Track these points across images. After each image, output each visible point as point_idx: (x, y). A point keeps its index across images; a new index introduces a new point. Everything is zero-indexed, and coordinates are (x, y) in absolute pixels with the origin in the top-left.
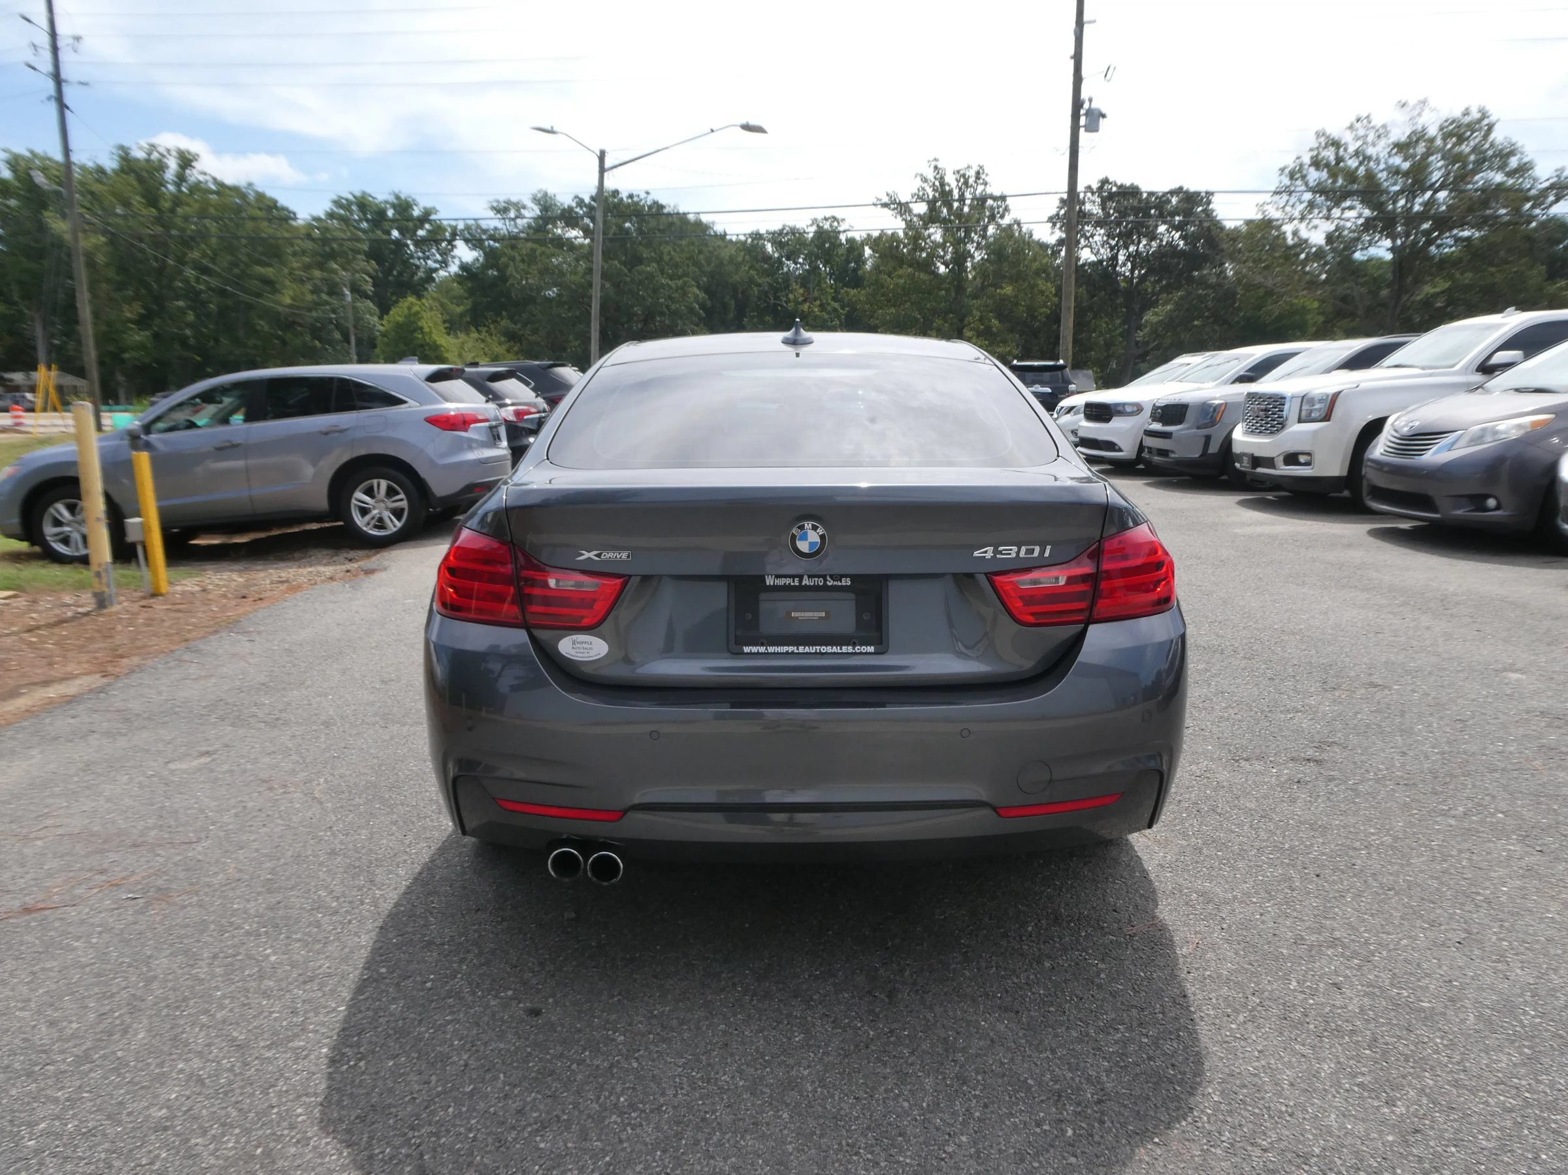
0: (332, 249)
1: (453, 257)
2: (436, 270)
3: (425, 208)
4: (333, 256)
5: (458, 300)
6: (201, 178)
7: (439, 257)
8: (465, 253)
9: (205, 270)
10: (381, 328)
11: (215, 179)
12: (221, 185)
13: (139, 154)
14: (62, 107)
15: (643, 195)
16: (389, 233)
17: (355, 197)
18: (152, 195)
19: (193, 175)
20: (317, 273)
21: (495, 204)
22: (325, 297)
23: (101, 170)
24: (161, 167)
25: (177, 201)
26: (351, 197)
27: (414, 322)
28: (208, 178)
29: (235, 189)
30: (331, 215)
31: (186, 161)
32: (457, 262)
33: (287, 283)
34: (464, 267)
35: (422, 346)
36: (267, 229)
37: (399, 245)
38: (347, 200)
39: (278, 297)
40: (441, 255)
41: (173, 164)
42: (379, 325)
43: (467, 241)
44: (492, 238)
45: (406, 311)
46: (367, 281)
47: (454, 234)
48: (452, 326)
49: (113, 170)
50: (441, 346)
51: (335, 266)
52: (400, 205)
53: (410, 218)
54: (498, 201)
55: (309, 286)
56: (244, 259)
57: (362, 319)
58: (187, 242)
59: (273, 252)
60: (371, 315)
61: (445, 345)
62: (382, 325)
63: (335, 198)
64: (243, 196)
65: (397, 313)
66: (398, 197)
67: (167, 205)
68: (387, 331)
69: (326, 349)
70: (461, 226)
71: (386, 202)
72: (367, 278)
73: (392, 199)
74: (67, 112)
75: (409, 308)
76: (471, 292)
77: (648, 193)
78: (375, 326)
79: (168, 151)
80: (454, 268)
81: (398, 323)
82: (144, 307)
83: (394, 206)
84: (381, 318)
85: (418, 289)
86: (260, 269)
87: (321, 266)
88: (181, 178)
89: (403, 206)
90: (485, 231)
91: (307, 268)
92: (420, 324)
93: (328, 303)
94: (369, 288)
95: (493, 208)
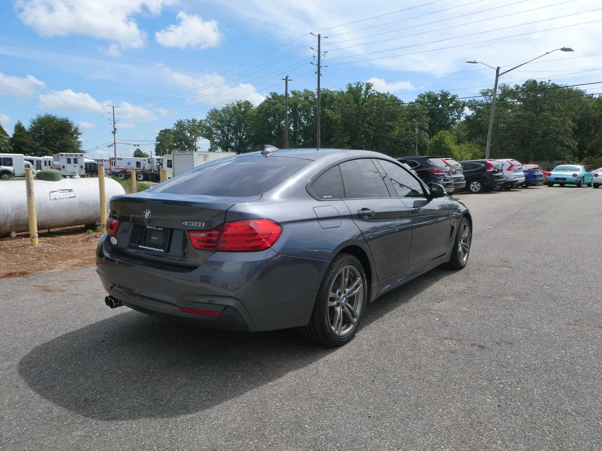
0: (415, 114)
1: (463, 114)
2: (455, 119)
3: (453, 95)
4: (415, 116)
5: (464, 131)
6: (373, 92)
7: (457, 114)
8: (468, 112)
9: (370, 124)
10: (429, 143)
11: (377, 92)
12: (379, 94)
13: (354, 86)
14: (319, 75)
15: (547, 82)
16: (438, 106)
17: (427, 94)
18: (356, 100)
19: (371, 91)
20: (409, 123)
21: (482, 91)
22: (410, 131)
23: (343, 92)
24: (361, 89)
25: (364, 101)
26: (425, 94)
27: (442, 140)
28: (375, 92)
29: (383, 95)
30: (417, 101)
31: (369, 86)
32: (464, 115)
33: (397, 127)
34: (467, 118)
35: (444, 149)
36: (392, 108)
37: (441, 110)
38: (424, 95)
39: (393, 132)
40: (458, 113)
41: (364, 88)
42: (429, 142)
43: (469, 107)
44: (480, 105)
45: (439, 136)
46: (426, 125)
47: (464, 105)
48: (459, 142)
49: (346, 92)
50: (452, 149)
51: (415, 120)
52: (443, 95)
53: (447, 100)
54: (484, 90)
55: (405, 128)
56: (384, 119)
57: (423, 140)
58: (366, 115)
59: (393, 116)
60: (427, 138)
61: (453, 148)
62: (430, 141)
63: (420, 94)
64: (386, 97)
65: (436, 138)
66: (443, 92)
67: (361, 102)
68: (431, 144)
69: (409, 151)
70: (467, 101)
71: (438, 94)
72: (426, 124)
73: (440, 93)
74: (321, 76)
75: (441, 135)
76: (469, 127)
77: (550, 81)
78: (427, 142)
79: (363, 84)
80: (463, 119)
81: (436, 141)
82: (350, 138)
83: (441, 96)
84: (430, 139)
85: (447, 127)
86: (387, 123)
87: (410, 120)
88: (366, 93)
89: (444, 95)
90: (477, 102)
91: (405, 121)
92: (444, 141)
93: (411, 134)
94: (427, 128)
95: (481, 93)
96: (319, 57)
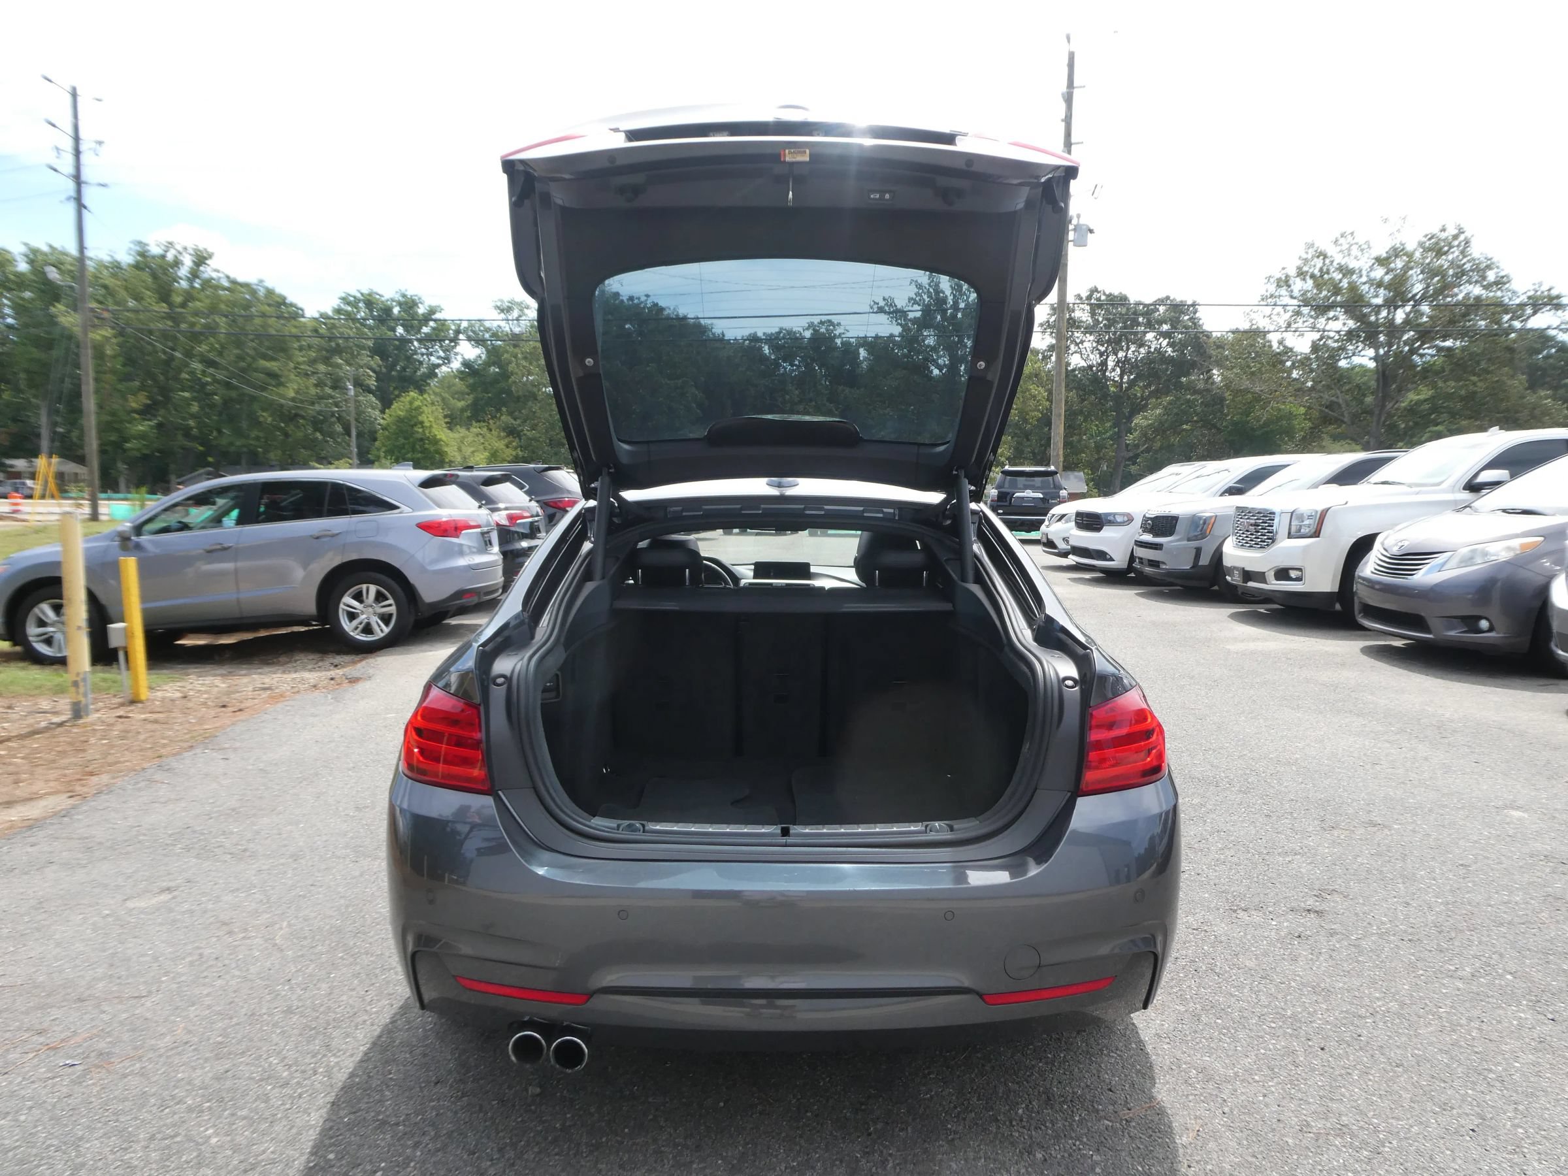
0: (338, 345)
1: (456, 354)
2: (438, 366)
3: (430, 306)
4: (338, 351)
5: (460, 395)
6: (214, 275)
7: (442, 354)
8: (468, 351)
9: (211, 363)
10: (382, 421)
11: (228, 277)
12: (234, 282)
13: (155, 250)
14: (80, 206)
15: (643, 299)
16: (394, 330)
17: (362, 294)
18: (164, 292)
19: (208, 272)
20: (322, 368)
21: (499, 304)
22: (328, 390)
23: (116, 266)
24: (177, 263)
25: (189, 296)
26: (359, 295)
27: (415, 417)
28: (221, 275)
29: (246, 285)
30: (338, 311)
31: (201, 259)
32: (459, 358)
33: (292, 377)
34: (466, 364)
35: (422, 440)
36: (274, 326)
37: (404, 341)
38: (355, 297)
39: (281, 390)
40: (444, 351)
41: (188, 261)
42: (381, 419)
43: (469, 339)
44: (495, 335)
45: (408, 406)
46: (370, 376)
47: (458, 332)
48: (452, 421)
49: (129, 265)
50: (441, 440)
51: (340, 361)
52: (406, 303)
53: (414, 316)
54: (502, 301)
55: (313, 380)
56: (251, 352)
57: (364, 413)
58: (195, 337)
59: (279, 347)
60: (373, 408)
61: (444, 438)
62: (383, 418)
63: (343, 295)
64: (254, 292)
65: (399, 408)
66: (404, 296)
67: (178, 299)
68: (388, 425)
69: (327, 442)
70: (464, 324)
71: (393, 300)
72: (371, 373)
73: (398, 297)
74: (84, 211)
75: (411, 403)
76: (473, 388)
77: (648, 296)
78: (376, 419)
79: (185, 249)
80: (456, 365)
81: (399, 417)
82: (148, 398)
83: (400, 304)
84: (383, 412)
85: (420, 385)
86: (263, 363)
87: (326, 361)
88: (194, 274)
89: (409, 305)
90: (488, 330)
91: (313, 362)
92: (420, 418)
93: (332, 397)
94: (372, 383)
95: (497, 307)
96: (77, 153)
